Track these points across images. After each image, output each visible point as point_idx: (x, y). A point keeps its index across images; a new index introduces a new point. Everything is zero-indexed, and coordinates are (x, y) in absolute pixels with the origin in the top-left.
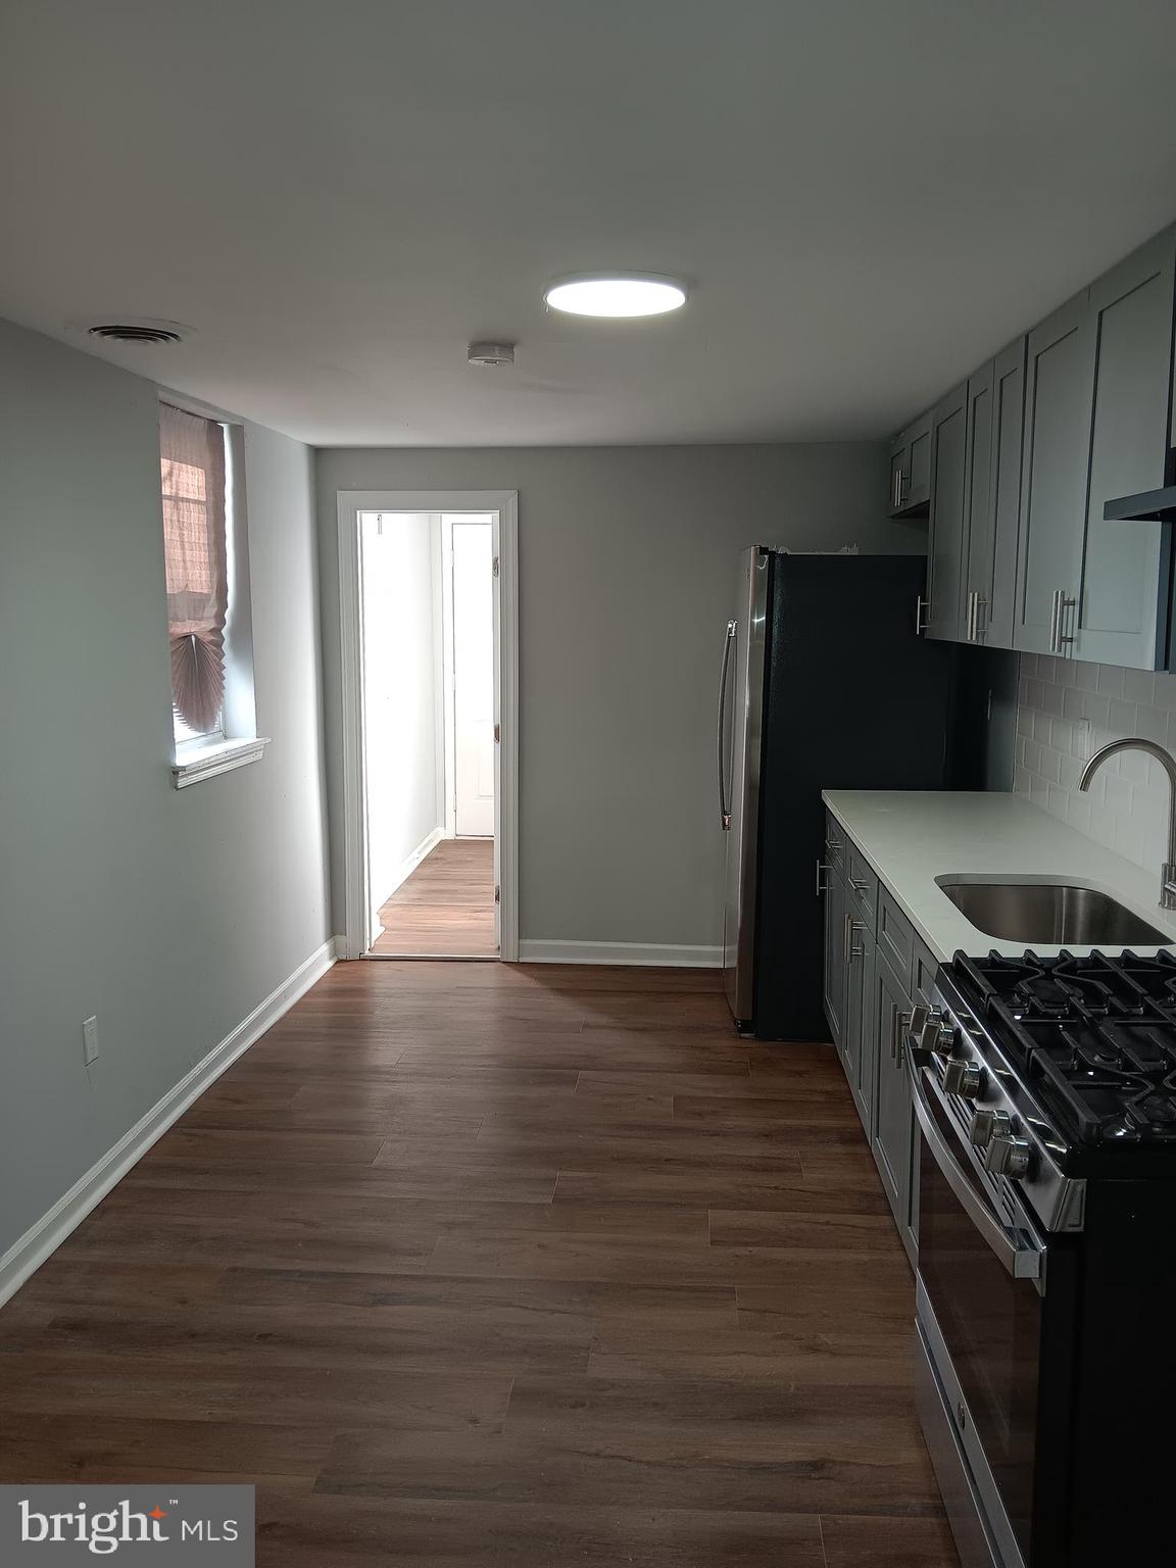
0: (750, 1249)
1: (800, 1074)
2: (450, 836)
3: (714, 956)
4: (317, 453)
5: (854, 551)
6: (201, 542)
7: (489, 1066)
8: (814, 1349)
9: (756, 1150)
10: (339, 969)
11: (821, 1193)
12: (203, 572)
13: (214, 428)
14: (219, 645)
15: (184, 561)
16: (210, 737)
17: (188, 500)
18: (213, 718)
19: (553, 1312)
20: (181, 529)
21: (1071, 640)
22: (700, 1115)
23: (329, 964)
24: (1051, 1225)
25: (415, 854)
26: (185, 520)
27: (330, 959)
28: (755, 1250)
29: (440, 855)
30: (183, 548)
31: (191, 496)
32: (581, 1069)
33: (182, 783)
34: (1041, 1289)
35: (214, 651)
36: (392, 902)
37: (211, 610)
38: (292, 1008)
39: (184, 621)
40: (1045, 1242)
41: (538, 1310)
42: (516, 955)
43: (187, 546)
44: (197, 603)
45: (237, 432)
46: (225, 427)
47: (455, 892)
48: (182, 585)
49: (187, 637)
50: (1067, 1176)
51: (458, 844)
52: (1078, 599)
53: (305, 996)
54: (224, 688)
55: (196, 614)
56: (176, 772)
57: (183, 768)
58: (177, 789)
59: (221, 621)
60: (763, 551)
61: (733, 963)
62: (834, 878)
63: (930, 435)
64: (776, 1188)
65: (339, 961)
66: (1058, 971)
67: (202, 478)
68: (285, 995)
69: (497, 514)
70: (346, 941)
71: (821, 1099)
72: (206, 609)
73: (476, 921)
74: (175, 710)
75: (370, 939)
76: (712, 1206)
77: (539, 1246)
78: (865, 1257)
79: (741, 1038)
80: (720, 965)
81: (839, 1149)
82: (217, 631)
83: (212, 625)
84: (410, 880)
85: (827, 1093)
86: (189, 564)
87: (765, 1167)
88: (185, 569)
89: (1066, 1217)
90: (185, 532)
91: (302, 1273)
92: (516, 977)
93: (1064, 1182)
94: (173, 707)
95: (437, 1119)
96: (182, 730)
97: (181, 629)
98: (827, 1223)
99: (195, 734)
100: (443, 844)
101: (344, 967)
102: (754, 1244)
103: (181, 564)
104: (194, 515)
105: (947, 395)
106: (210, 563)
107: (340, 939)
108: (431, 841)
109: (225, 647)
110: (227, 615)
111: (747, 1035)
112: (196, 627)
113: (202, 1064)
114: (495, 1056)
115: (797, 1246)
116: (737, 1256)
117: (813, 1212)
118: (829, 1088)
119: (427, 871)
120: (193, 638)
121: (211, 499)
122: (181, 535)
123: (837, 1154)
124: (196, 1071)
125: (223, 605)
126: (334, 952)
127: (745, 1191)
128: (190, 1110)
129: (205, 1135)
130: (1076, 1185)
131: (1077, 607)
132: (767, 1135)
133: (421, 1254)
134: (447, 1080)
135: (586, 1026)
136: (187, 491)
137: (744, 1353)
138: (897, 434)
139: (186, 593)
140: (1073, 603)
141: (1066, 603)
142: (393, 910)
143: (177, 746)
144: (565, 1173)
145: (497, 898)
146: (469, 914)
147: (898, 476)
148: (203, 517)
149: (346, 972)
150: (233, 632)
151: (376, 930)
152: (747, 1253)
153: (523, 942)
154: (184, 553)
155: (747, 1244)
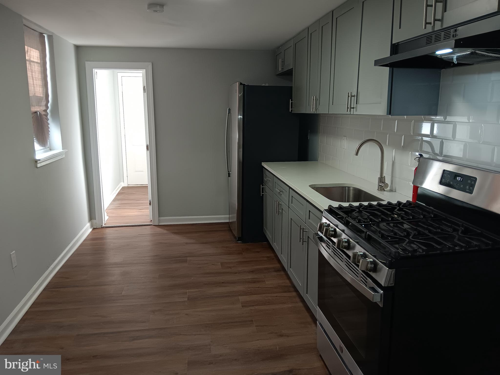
0: (255, 307)
1: (258, 252)
2: (126, 185)
3: (225, 218)
4: (78, 48)
5: (267, 85)
6: (39, 77)
7: (156, 259)
8: (281, 336)
9: (250, 277)
10: (94, 231)
11: (273, 287)
12: (41, 89)
13: (41, 35)
14: (46, 115)
15: (34, 84)
16: (45, 150)
17: (34, 62)
18: (47, 143)
19: (195, 335)
20: (32, 72)
21: (353, 108)
22: (230, 267)
23: (90, 230)
24: (384, 284)
25: (115, 192)
26: (33, 69)
27: (91, 228)
28: (256, 307)
29: (123, 192)
30: (33, 79)
31: (35, 60)
32: (187, 257)
33: (39, 165)
34: (381, 305)
35: (45, 118)
36: (108, 208)
37: (44, 103)
38: (80, 245)
39: (35, 106)
40: (382, 290)
41: (191, 335)
42: (158, 223)
43: (34, 79)
44: (39, 100)
45: (50, 38)
46: (46, 36)
47: (131, 203)
48: (34, 93)
49: (36, 112)
50: (389, 268)
51: (129, 188)
52: (356, 95)
53: (84, 241)
54: (50, 132)
55: (39, 105)
56: (36, 161)
57: (39, 160)
58: (37, 167)
59: (47, 107)
60: (241, 84)
61: (235, 220)
62: (267, 189)
63: (292, 47)
64: (259, 287)
65: (94, 229)
66: (362, 209)
67: (39, 54)
68: (77, 241)
69: (144, 71)
70: (96, 222)
71: (266, 259)
72: (42, 102)
73: (141, 213)
74: (34, 139)
75: (105, 220)
76: (240, 295)
77: (186, 314)
78: (290, 306)
79: (237, 243)
80: (227, 221)
81: (275, 273)
82: (45, 111)
83: (44, 108)
84: (114, 200)
85: (268, 257)
86: (35, 85)
87: (254, 281)
88: (34, 87)
89: (389, 282)
90: (33, 74)
91: (105, 333)
92: (159, 230)
93: (388, 270)
94: (34, 138)
95: (142, 278)
96: (37, 146)
97: (34, 109)
98: (276, 296)
99: (42, 148)
100: (123, 188)
101: (96, 231)
102: (255, 306)
103: (33, 85)
104: (36, 67)
105: (299, 33)
106: (42, 85)
107: (94, 221)
108: (119, 187)
109: (49, 117)
110: (49, 105)
111: (239, 242)
112: (39, 109)
113: (52, 266)
114: (156, 256)
115: (269, 305)
116: (251, 310)
117: (272, 293)
118: (268, 255)
119: (120, 197)
120: (38, 113)
121: (42, 62)
122: (32, 75)
123: (275, 275)
124: (50, 269)
125: (48, 101)
126: (92, 226)
127: (249, 289)
128: (49, 283)
129: (58, 291)
130: (392, 271)
131: (356, 98)
132: (252, 272)
133: (146, 322)
134: (142, 265)
135: (186, 243)
136: (34, 58)
137: (260, 339)
138: (278, 48)
139: (35, 96)
140: (354, 96)
141: (352, 96)
142: (110, 210)
143: (36, 152)
144: (190, 290)
145: (150, 204)
146: (138, 210)
147: (280, 61)
148: (39, 68)
149: (97, 232)
150: (52, 111)
151: (106, 218)
152: (254, 308)
153: (160, 218)
154: (33, 82)
155: (253, 306)
